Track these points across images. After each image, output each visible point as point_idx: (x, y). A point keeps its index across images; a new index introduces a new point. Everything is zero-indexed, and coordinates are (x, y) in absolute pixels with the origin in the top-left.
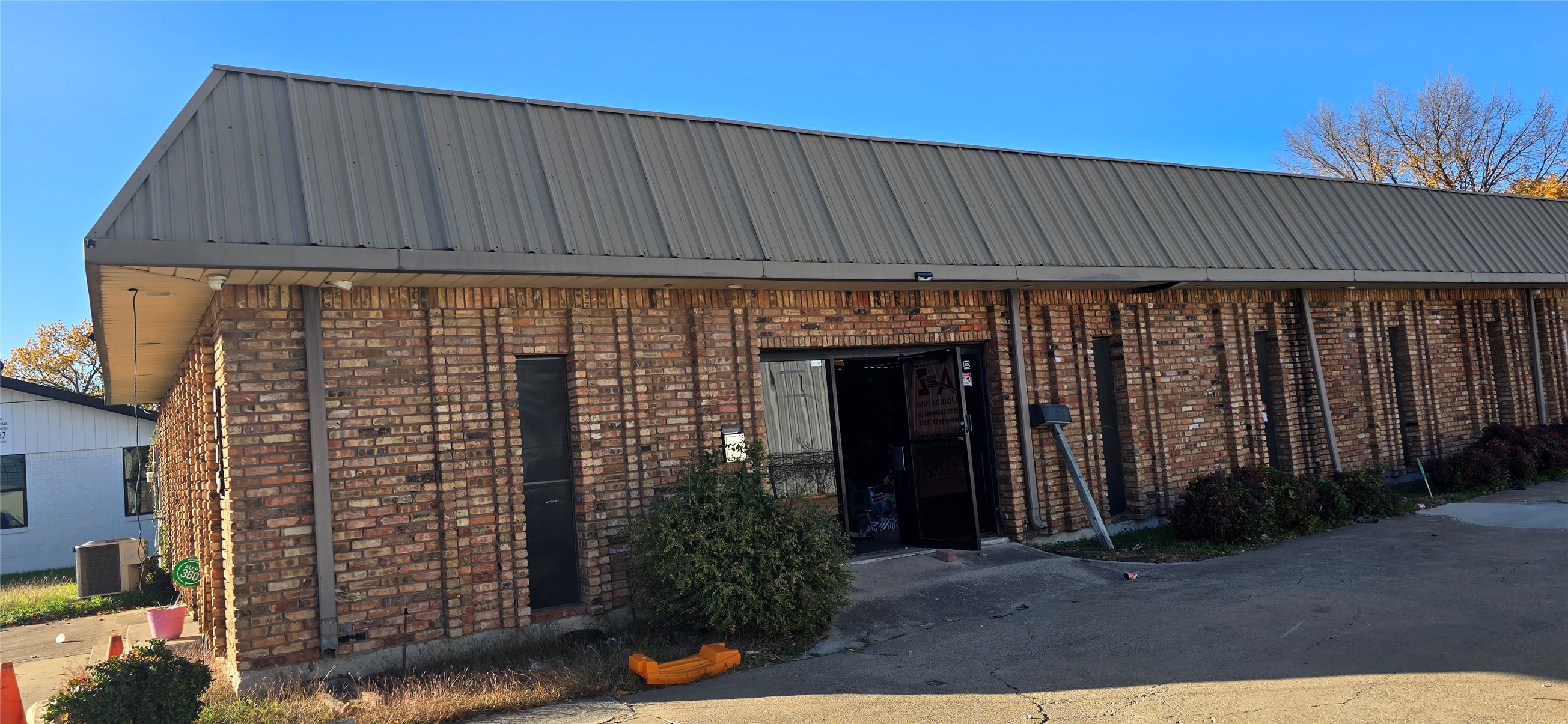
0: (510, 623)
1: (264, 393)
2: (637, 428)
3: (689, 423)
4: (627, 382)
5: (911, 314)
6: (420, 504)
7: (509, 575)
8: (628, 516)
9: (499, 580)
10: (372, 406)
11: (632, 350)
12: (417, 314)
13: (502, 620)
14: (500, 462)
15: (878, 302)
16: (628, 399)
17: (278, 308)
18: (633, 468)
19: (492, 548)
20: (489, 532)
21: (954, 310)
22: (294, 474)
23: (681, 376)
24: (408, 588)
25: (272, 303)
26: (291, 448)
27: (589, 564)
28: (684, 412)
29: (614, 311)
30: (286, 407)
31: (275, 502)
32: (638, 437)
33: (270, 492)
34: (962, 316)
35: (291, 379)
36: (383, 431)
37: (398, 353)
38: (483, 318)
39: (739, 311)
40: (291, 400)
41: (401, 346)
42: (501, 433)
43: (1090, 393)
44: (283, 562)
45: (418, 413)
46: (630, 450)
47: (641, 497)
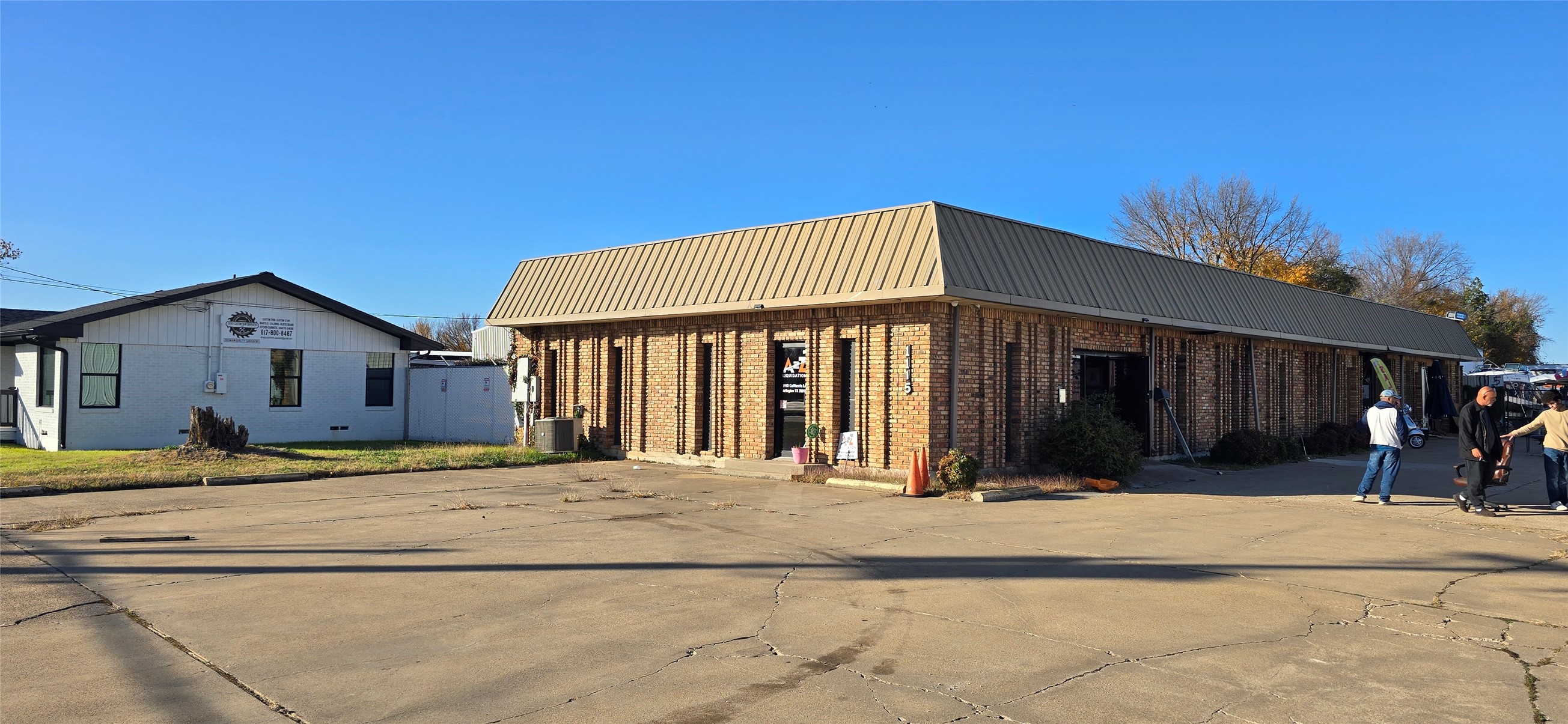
0: (997, 465)
1: (939, 351)
2: (1035, 382)
3: (1048, 382)
4: (1033, 359)
5: (1117, 336)
6: (975, 406)
7: (998, 443)
8: (1029, 423)
9: (994, 445)
10: (964, 361)
11: (1036, 344)
12: (977, 319)
13: (994, 463)
14: (998, 391)
15: (1107, 328)
16: (1033, 367)
17: (943, 313)
18: (1033, 400)
19: (992, 431)
20: (992, 423)
21: (1130, 335)
22: (945, 387)
23: (1047, 358)
24: (970, 444)
25: (942, 311)
26: (944, 376)
27: (1022, 443)
28: (1046, 376)
29: (1029, 324)
30: (944, 357)
31: (940, 399)
32: (1036, 386)
33: (939, 394)
34: (1132, 339)
35: (946, 346)
36: (967, 373)
37: (972, 337)
38: (995, 324)
39: (1066, 328)
40: (945, 355)
41: (972, 335)
42: (998, 378)
43: (1173, 385)
44: (941, 426)
45: (976, 365)
46: (1032, 392)
47: (1035, 414)
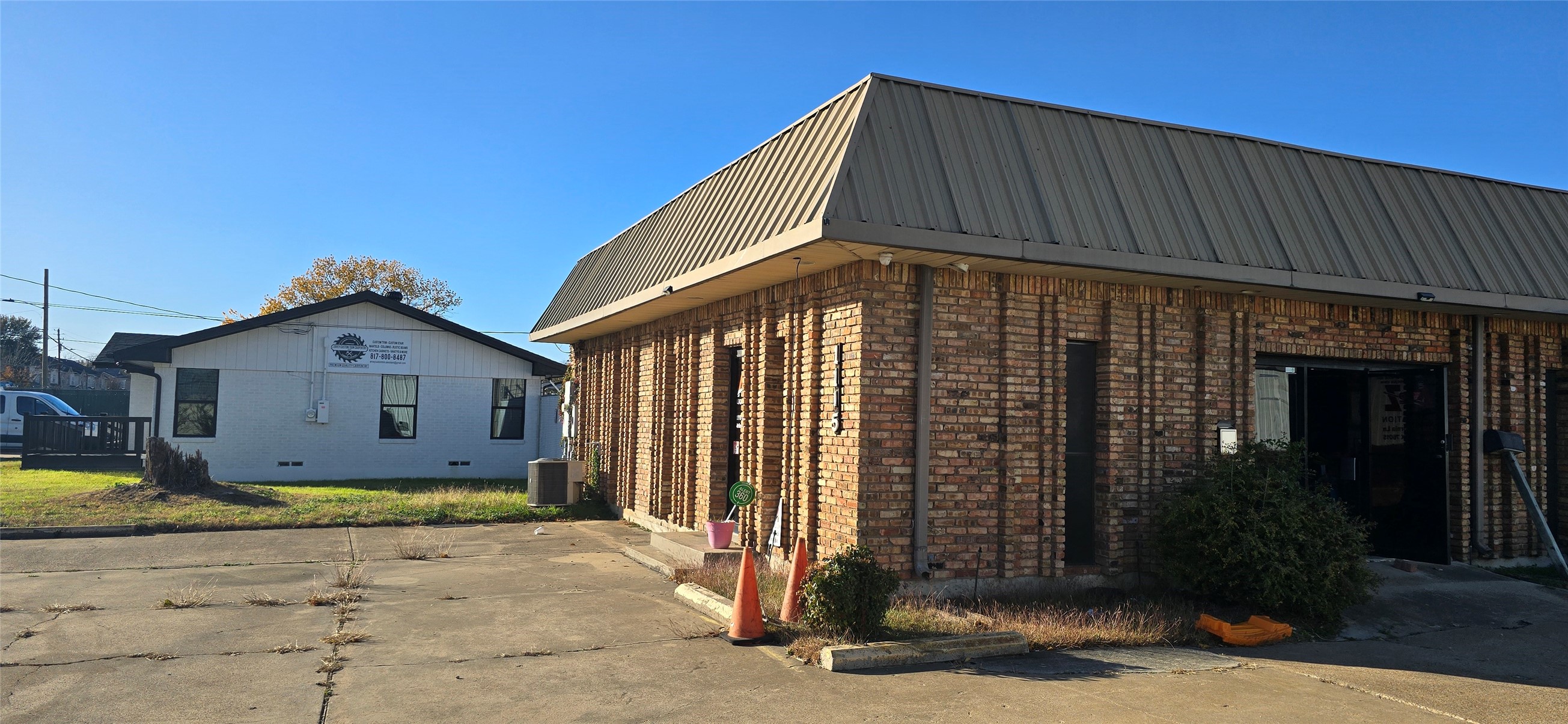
0: (1047, 572)
1: (887, 353)
2: (1152, 414)
3: (1191, 414)
4: (1147, 371)
5: (1383, 331)
6: (986, 459)
7: (1048, 531)
8: (1138, 492)
9: (1040, 534)
10: (958, 372)
11: (1153, 342)
12: (994, 296)
13: (1040, 569)
14: (1048, 431)
15: (1356, 316)
16: (1146, 387)
17: (900, 283)
18: (1146, 449)
19: (1035, 506)
20: (1034, 491)
21: (1421, 330)
22: (902, 422)
23: (1187, 370)
24: (975, 530)
25: (896, 278)
26: (902, 400)
27: (1111, 530)
28: (1187, 404)
29: (1140, 305)
30: (900, 366)
31: (888, 444)
32: (1153, 422)
33: (886, 435)
34: (1428, 337)
35: (905, 343)
36: (964, 394)
37: (979, 329)
38: (1042, 304)
39: (1239, 315)
40: (904, 360)
41: (980, 323)
42: (1049, 406)
43: (1538, 424)
44: (891, 494)
45: (990, 381)
46: (1145, 434)
47: (1152, 477)
